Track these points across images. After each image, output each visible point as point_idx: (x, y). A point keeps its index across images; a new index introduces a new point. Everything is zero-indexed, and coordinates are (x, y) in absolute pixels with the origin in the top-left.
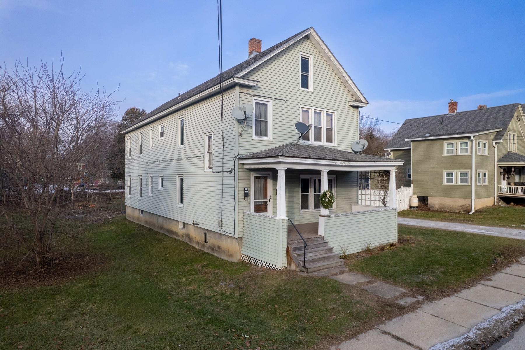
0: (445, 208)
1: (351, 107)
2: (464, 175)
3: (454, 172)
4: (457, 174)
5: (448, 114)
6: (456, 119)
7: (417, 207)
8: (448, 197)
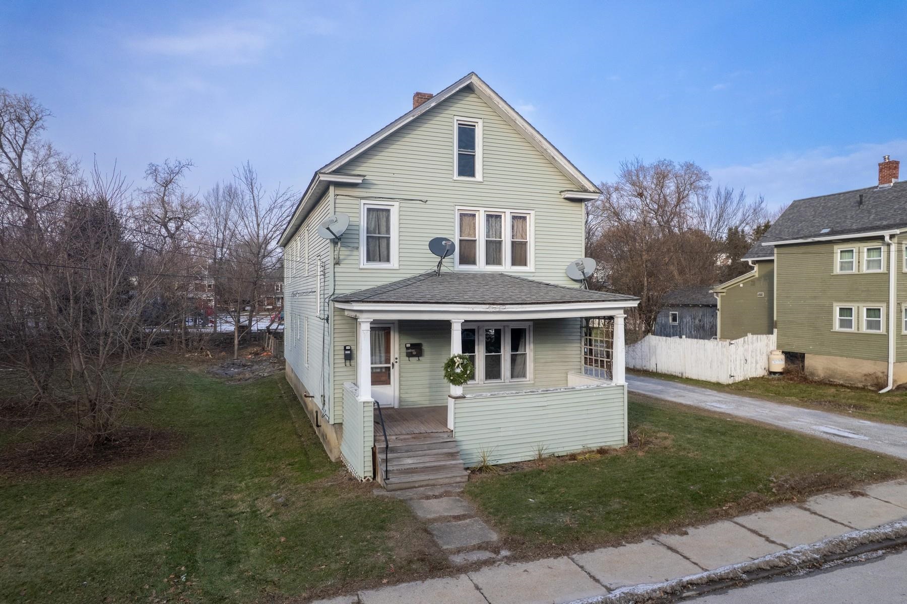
0: (837, 378)
1: (567, 201)
2: (873, 312)
3: (854, 306)
4: (860, 311)
5: (876, 187)
6: (890, 197)
7: (781, 373)
8: (842, 356)
